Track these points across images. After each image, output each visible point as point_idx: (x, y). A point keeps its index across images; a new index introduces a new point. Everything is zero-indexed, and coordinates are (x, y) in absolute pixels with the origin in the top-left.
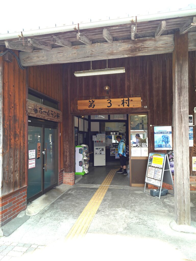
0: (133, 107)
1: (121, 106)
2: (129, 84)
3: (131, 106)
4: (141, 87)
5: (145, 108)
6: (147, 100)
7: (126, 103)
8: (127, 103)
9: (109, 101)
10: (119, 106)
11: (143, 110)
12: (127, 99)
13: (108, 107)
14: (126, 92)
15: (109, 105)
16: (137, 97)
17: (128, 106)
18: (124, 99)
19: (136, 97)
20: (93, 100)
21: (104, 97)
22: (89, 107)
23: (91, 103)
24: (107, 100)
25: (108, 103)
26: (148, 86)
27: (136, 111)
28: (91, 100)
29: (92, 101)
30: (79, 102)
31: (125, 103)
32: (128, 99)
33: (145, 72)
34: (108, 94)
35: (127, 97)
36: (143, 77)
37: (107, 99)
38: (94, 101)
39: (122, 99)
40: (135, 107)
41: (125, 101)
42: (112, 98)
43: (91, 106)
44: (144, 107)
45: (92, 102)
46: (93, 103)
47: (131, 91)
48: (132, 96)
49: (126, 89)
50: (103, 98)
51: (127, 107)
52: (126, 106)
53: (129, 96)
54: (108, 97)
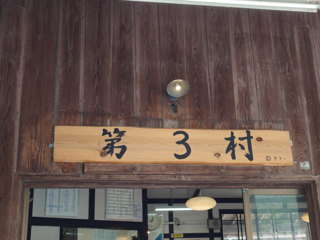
0: (267, 163)
1: (226, 159)
2: (245, 85)
3: (259, 159)
4: (284, 98)
5: (304, 170)
6: (307, 143)
7: (243, 148)
8: (246, 147)
9: (182, 137)
10: (218, 155)
11: (297, 174)
12: (243, 134)
13: (177, 156)
14: (237, 112)
15: (182, 150)
16: (275, 129)
17: (250, 157)
18: (232, 133)
19: (270, 128)
20: (121, 129)
21: (162, 120)
22: (102, 154)
23: (112, 140)
24: (175, 134)
25: (178, 143)
26: (305, 99)
27: (275, 178)
28: (111, 129)
29: (116, 131)
30: (60, 130)
31: (237, 149)
32: (248, 133)
33: (290, 55)
34: (176, 111)
35: (241, 128)
36: (287, 68)
37: (173, 128)
38: (122, 133)
39: (228, 133)
40: (273, 162)
41: (236, 141)
42: (189, 128)
43: (111, 152)
44: (301, 165)
45: (114, 136)
46: (119, 140)
47: (254, 109)
48: (256, 125)
49: (237, 100)
50: (158, 124)
51: (247, 161)
52: (241, 158)
53: (249, 125)
54: (176, 123)
